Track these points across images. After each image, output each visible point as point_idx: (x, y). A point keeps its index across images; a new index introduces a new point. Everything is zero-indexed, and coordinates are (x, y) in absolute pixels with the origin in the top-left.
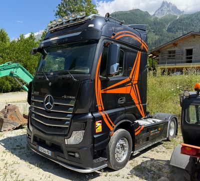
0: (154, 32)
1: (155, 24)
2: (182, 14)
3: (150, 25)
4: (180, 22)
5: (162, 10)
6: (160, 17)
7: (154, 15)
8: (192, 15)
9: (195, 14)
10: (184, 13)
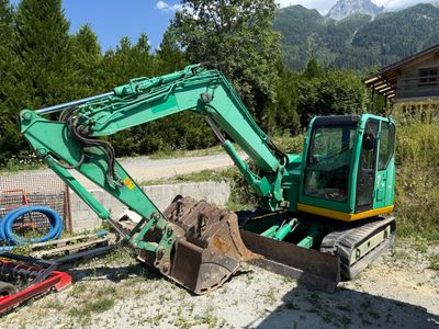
0: (328, 47)
1: (330, 32)
2: (379, 13)
3: (321, 34)
4: (376, 27)
5: (343, 6)
6: (339, 18)
7: (328, 15)
8: (400, 13)
9: (404, 11)
10: (384, 11)
